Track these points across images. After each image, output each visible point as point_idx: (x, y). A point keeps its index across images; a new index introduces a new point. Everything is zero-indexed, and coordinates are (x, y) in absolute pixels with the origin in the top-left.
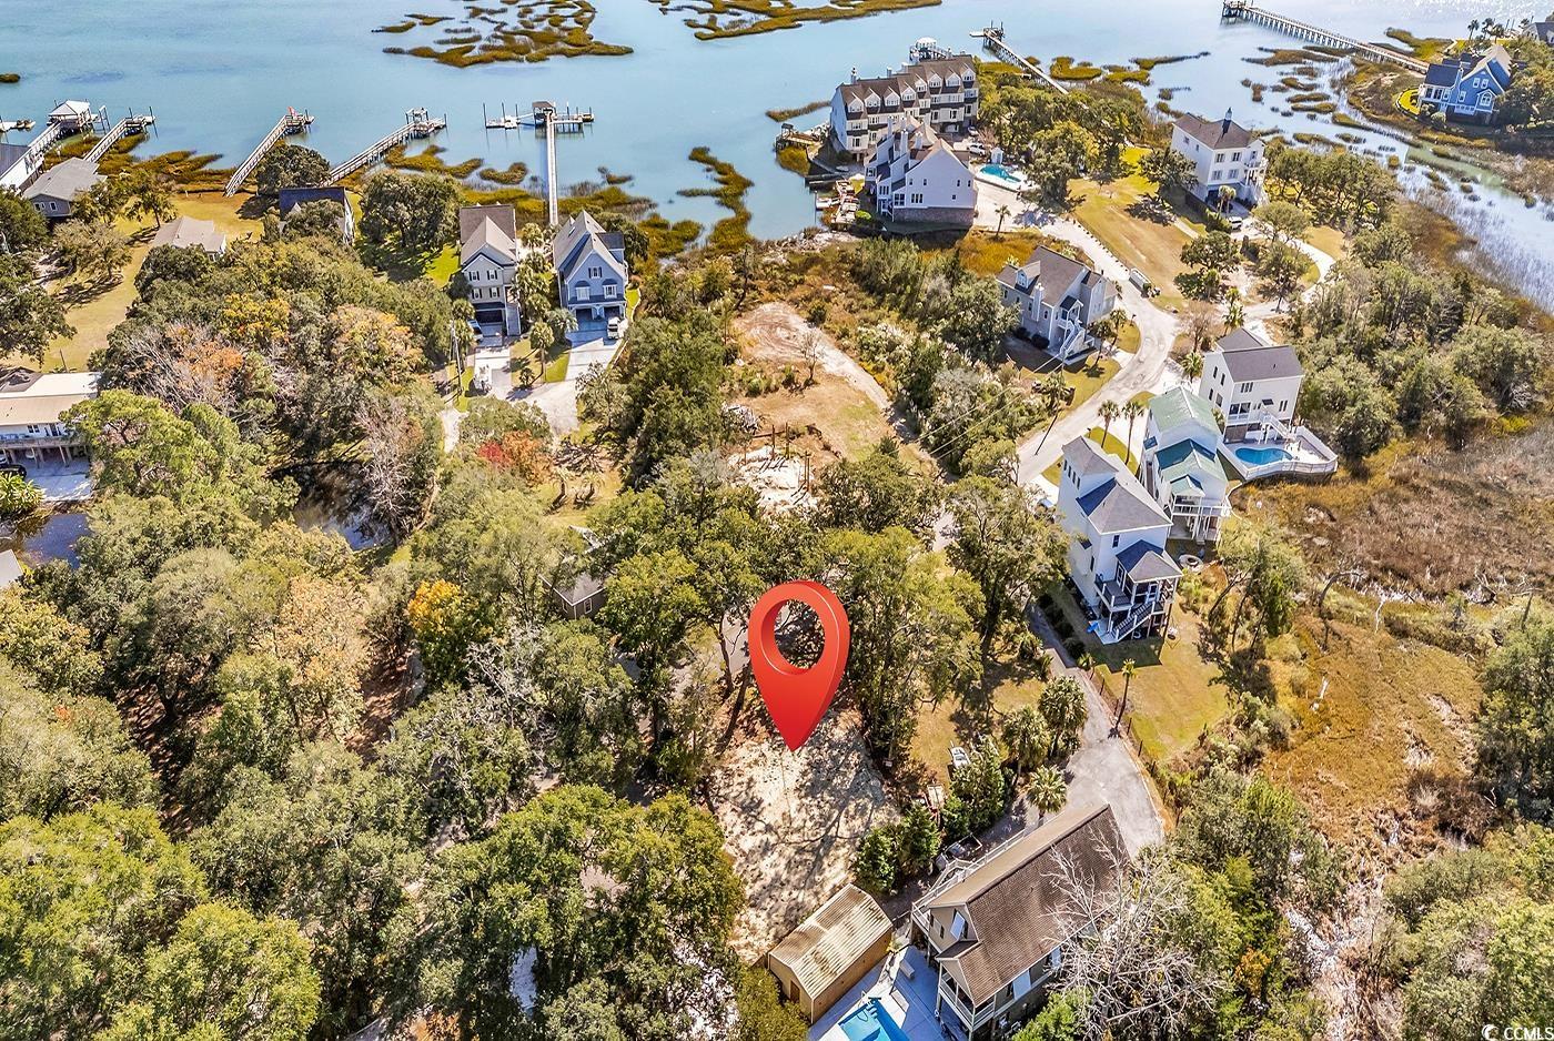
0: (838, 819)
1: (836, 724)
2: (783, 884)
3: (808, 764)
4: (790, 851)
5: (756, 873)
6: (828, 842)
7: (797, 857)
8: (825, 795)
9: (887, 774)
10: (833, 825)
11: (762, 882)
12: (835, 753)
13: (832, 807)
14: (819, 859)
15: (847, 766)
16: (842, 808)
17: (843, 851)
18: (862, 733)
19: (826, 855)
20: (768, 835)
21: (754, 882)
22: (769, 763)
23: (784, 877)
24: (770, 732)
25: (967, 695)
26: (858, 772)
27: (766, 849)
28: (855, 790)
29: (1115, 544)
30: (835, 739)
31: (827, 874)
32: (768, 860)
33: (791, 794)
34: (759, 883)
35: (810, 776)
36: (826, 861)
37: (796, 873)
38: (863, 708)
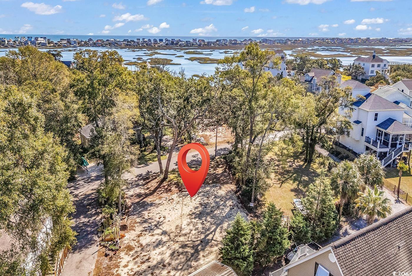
0: (215, 230)
1: (220, 188)
2: (164, 266)
3: (200, 204)
4: (176, 246)
5: (147, 257)
6: (205, 243)
7: (181, 250)
8: (209, 219)
9: (250, 210)
10: (211, 233)
11: (149, 264)
12: (218, 200)
13: (211, 224)
14: (197, 252)
15: (225, 206)
16: (218, 225)
17: (215, 248)
18: (236, 192)
19: (203, 250)
20: (163, 237)
21: (143, 263)
22: (175, 202)
23: (167, 262)
24: (180, 191)
25: (300, 182)
26: (231, 209)
27: (159, 244)
28: (229, 216)
29: (376, 119)
30: (219, 194)
31: (201, 262)
32: (158, 251)
33: (185, 217)
34: (147, 264)
35: (200, 209)
36: (201, 254)
37: (177, 259)
38: (237, 183)
